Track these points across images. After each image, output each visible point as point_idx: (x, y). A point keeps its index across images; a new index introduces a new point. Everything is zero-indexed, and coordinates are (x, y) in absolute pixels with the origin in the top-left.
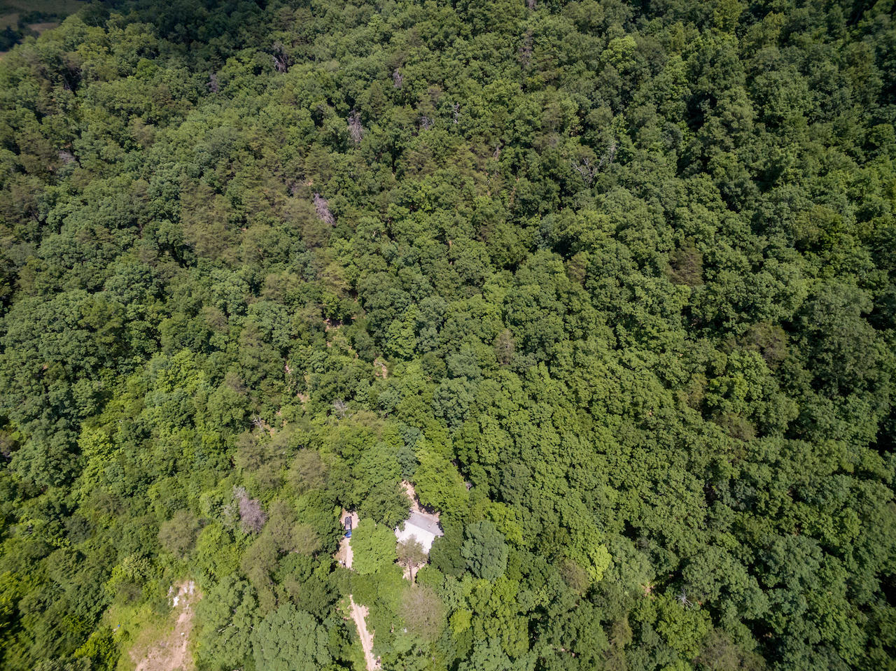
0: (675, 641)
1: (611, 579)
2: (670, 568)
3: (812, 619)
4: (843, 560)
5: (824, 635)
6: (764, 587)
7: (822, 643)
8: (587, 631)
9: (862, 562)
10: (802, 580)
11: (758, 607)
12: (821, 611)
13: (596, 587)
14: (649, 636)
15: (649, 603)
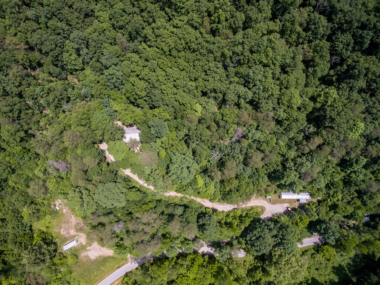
0: (230, 120)
1: (204, 113)
2: (221, 99)
3: (265, 91)
4: (269, 67)
5: (269, 94)
6: (250, 89)
7: (269, 97)
8: (203, 133)
9: (274, 64)
10: (260, 81)
11: (250, 96)
12: (267, 87)
13: (200, 118)
14: (222, 123)
15: (218, 113)
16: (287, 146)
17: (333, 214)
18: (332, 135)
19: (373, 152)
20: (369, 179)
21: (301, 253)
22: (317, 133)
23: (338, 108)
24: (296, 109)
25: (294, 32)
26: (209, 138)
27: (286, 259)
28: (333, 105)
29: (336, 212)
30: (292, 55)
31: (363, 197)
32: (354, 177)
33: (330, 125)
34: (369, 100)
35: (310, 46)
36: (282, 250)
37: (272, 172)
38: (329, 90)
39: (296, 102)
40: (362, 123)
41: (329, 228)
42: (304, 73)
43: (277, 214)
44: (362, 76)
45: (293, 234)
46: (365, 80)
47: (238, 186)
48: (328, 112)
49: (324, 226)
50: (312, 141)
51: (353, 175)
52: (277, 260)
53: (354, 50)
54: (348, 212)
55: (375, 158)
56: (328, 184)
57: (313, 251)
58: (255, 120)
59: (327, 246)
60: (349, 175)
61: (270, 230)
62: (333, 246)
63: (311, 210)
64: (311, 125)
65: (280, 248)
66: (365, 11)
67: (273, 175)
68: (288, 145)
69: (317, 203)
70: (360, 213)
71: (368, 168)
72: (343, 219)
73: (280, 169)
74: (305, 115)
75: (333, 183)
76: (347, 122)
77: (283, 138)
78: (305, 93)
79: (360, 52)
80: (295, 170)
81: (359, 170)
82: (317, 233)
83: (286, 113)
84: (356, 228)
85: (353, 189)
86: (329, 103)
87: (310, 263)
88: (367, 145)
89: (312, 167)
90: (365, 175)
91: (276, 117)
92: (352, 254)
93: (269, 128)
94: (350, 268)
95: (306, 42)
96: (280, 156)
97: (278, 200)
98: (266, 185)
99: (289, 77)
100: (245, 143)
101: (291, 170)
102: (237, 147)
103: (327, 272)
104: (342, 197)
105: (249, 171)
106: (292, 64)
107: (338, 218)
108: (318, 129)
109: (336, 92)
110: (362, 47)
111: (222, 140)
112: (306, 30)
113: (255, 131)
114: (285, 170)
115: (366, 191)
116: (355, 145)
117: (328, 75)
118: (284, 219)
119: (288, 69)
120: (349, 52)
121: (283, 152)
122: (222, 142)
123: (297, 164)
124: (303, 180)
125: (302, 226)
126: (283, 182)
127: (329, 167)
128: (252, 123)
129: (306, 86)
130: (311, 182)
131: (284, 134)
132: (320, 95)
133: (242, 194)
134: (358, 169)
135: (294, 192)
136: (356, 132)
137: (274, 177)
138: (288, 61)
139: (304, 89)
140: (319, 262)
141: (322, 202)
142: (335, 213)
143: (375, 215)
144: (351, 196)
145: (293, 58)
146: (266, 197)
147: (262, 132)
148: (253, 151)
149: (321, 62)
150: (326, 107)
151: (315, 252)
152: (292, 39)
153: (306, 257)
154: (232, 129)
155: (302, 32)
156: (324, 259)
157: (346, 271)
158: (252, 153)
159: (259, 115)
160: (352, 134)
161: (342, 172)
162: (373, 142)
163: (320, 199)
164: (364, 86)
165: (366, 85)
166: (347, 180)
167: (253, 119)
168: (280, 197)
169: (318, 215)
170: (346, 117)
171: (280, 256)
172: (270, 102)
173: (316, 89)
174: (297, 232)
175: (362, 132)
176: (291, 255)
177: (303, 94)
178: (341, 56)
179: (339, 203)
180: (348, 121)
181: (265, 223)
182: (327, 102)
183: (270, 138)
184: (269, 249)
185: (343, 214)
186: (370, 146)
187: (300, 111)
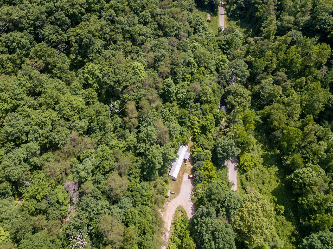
16: (120, 139)
17: (210, 134)
18: (133, 91)
19: (165, 69)
20: (188, 86)
21: (243, 191)
22: (123, 103)
23: (109, 71)
24: (86, 107)
25: (3, 62)
26: (51, 238)
27: (246, 213)
28: (104, 73)
29: (209, 130)
30: (26, 77)
31: (202, 100)
32: (181, 96)
33: (122, 87)
34: (118, 46)
35: (31, 58)
36: (236, 212)
37: (142, 172)
38: (87, 68)
39: (78, 103)
40: (135, 63)
41: (224, 146)
42: (54, 78)
43: (192, 195)
44: (93, 39)
45: (220, 188)
46: (99, 39)
47: (139, 228)
48: (108, 82)
49: (220, 150)
50: (129, 112)
51: (179, 96)
52: (246, 226)
53: (65, 31)
54: (212, 120)
55: (171, 71)
56: (179, 121)
57: (244, 176)
58: (68, 157)
59: (241, 159)
60: (178, 100)
61: (208, 214)
62: (242, 152)
63: (200, 153)
64: (112, 102)
65: (232, 213)
66: (38, 5)
67: (145, 173)
68: (119, 137)
69: (194, 143)
70: (216, 110)
71: (178, 81)
72: (218, 128)
73: (142, 160)
74: (98, 102)
75: (180, 117)
76: (128, 73)
77: (109, 137)
78: (76, 89)
79: (70, 28)
80: (150, 145)
81: (177, 89)
82: (226, 161)
83: (83, 118)
84: (230, 122)
85: (192, 103)
86: (100, 76)
87: (255, 187)
88: (157, 70)
89: (155, 126)
90: (183, 87)
91: (82, 132)
92: (254, 140)
93: (89, 146)
94: (266, 149)
95: (24, 58)
96: (127, 152)
97: (177, 184)
98: (153, 189)
99: (47, 94)
100: (89, 186)
101: (149, 149)
102: (88, 200)
103: (268, 174)
104: (196, 116)
105: (126, 201)
106: (36, 83)
107: (216, 132)
108: (120, 99)
109: (93, 65)
110: (67, 24)
111: (66, 217)
112: (12, 51)
113: (81, 165)
114: (146, 156)
115: (198, 94)
116: (152, 79)
117: (72, 61)
118: (201, 189)
119: (37, 90)
120: (63, 34)
121: (125, 147)
122: (68, 219)
123: (145, 140)
124: (165, 143)
125: (214, 172)
126: (158, 166)
127: (162, 111)
128: (71, 163)
129: (68, 84)
130: (171, 136)
131: (105, 134)
132: (87, 79)
133: (152, 228)
134: (175, 89)
135: (174, 160)
136: (140, 71)
137: (148, 173)
138: (29, 84)
139: (71, 88)
140: (256, 177)
141: (195, 138)
142: (210, 132)
143: (221, 100)
144: (199, 109)
145: (30, 78)
146: (167, 197)
147: (88, 157)
148: (104, 182)
149: (55, 59)
150: (102, 80)
151: (245, 174)
152: (9, 68)
153: (248, 188)
154: (61, 195)
155: (11, 56)
156: (253, 169)
157: (268, 154)
158: (106, 184)
159: (65, 149)
160: (140, 75)
161: (173, 103)
162: (156, 64)
163: (191, 138)
164: (104, 43)
165: (104, 41)
166: (182, 103)
167: (65, 159)
168: (174, 180)
169: (207, 149)
170: (122, 71)
171: (242, 218)
172: (59, 128)
173: (78, 78)
174: (219, 182)
175: (144, 67)
176: (243, 205)
177: (75, 91)
178: (63, 42)
179: (202, 122)
180: (126, 71)
181: (197, 216)
182: (98, 77)
183: (101, 152)
184: (230, 230)
185: (213, 125)
186: (159, 69)
187: (91, 104)
